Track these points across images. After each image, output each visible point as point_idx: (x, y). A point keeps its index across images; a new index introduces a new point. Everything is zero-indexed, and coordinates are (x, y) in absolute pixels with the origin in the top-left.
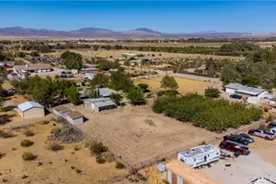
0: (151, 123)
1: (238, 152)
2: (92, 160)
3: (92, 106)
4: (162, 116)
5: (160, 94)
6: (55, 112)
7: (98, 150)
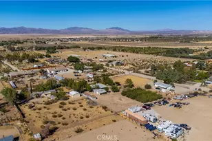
0: (121, 100)
1: (147, 109)
2: (103, 111)
3: (97, 92)
4: (125, 97)
5: (125, 87)
6: (84, 95)
7: (105, 108)
